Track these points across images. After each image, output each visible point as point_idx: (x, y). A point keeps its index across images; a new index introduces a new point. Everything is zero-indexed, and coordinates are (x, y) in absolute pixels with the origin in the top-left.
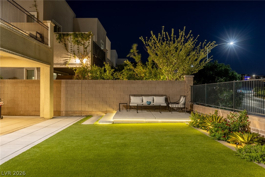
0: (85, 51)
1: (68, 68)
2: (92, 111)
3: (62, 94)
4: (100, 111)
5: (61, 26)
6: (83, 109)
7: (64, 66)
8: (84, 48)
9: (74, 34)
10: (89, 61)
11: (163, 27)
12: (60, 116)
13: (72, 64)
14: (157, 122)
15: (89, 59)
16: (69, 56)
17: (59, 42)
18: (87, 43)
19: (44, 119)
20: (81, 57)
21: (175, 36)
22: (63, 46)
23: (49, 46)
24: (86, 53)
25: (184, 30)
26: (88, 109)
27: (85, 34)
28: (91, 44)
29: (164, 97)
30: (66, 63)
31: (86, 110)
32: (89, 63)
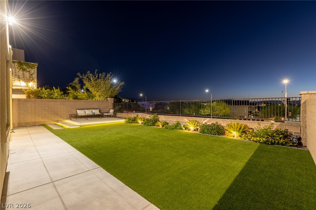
0: (30, 77)
2: (45, 121)
6: (37, 121)
8: (30, 75)
9: (19, 62)
10: (35, 84)
15: (35, 83)
18: (33, 71)
20: (27, 81)
26: (41, 120)
27: (30, 64)
28: (36, 72)
29: (99, 110)
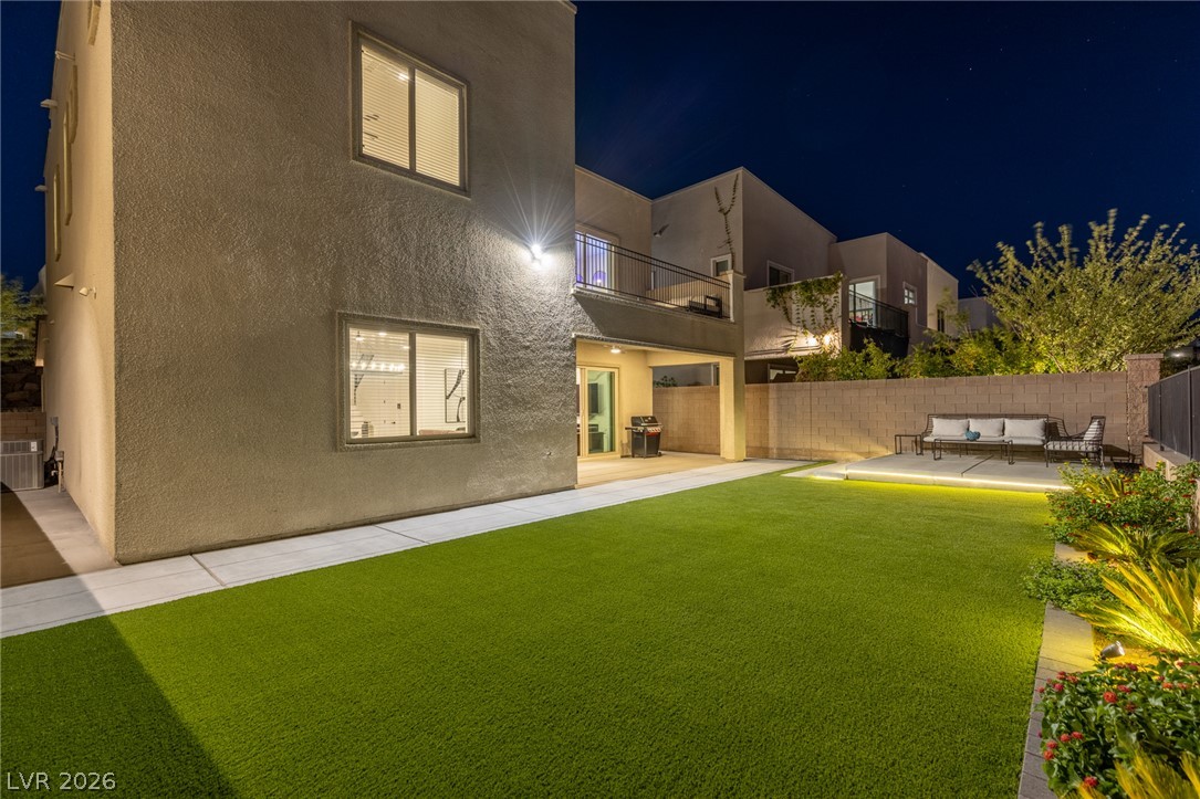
0: (827, 319)
1: (791, 358)
2: (836, 451)
3: (771, 412)
4: (852, 452)
5: (792, 271)
6: (815, 446)
7: (783, 355)
8: (826, 312)
9: (802, 284)
10: (838, 339)
11: (1039, 224)
12: (767, 457)
13: (800, 349)
14: (969, 486)
15: (836, 334)
16: (794, 333)
17: (774, 306)
18: (833, 300)
19: (725, 461)
20: (819, 330)
21: (1075, 250)
22: (782, 312)
23: (732, 319)
24: (829, 322)
25: (1111, 221)
26: (826, 446)
27: (826, 280)
29: (1042, 420)
30: (786, 349)
31: (821, 448)
32: (838, 345)
